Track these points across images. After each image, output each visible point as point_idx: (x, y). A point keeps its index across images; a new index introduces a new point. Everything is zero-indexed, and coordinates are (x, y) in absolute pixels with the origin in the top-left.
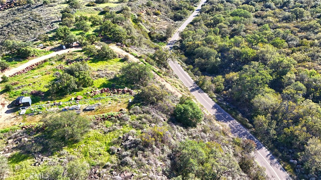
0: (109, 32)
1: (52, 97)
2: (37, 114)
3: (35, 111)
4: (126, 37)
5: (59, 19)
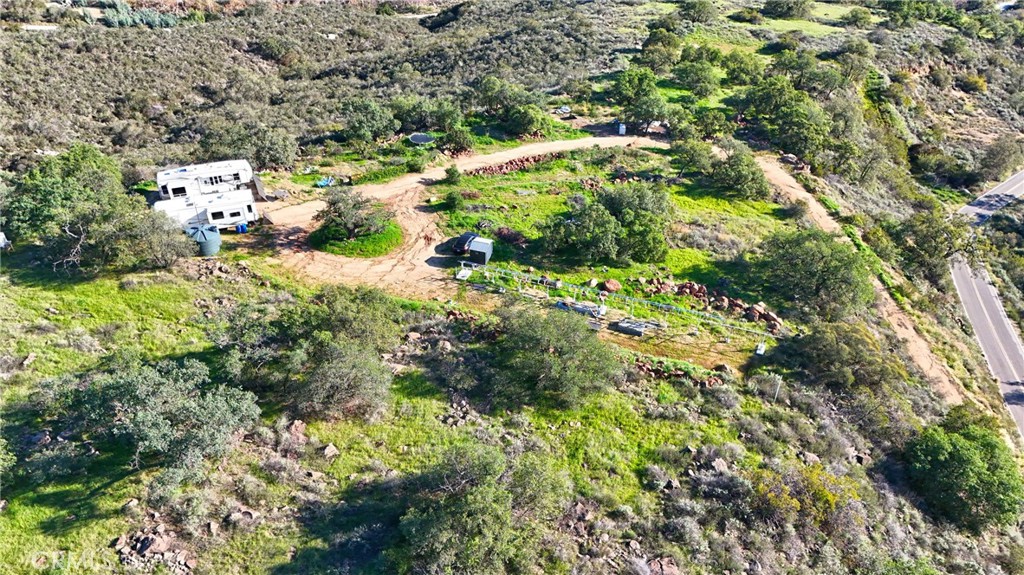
0: (771, 112)
1: (543, 258)
2: (493, 292)
3: (491, 283)
4: (825, 140)
5: (637, 44)
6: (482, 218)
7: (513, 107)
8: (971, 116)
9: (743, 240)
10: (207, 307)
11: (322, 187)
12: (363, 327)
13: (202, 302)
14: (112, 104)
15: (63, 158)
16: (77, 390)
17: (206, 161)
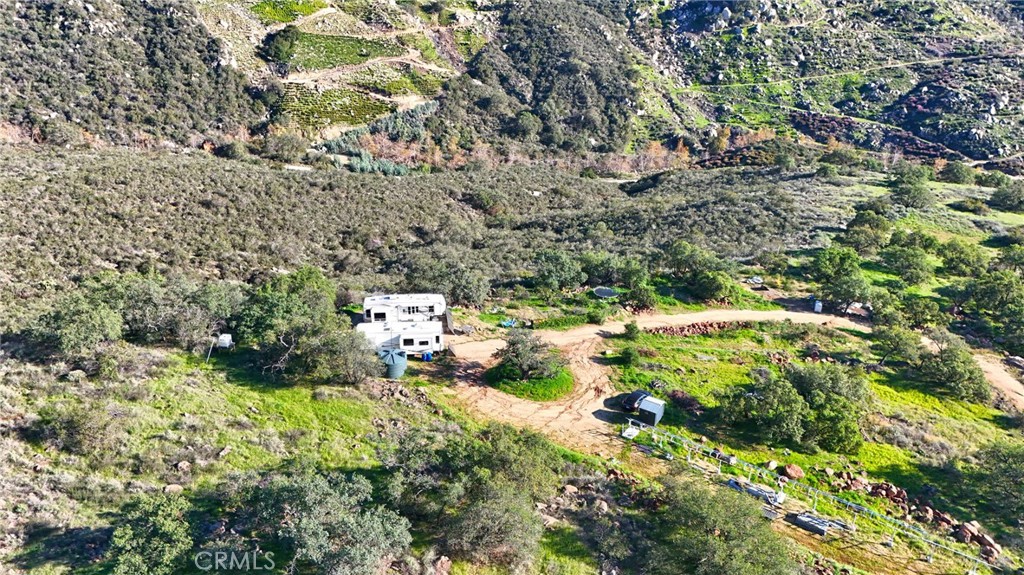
0: (996, 308)
1: (718, 429)
2: (660, 457)
3: (658, 446)
5: (841, 223)
6: (657, 377)
7: (702, 272)
9: (955, 445)
10: (383, 427)
11: (505, 327)
12: (522, 471)
13: (380, 422)
14: (341, 236)
15: (292, 277)
16: (257, 487)
17: (408, 292)
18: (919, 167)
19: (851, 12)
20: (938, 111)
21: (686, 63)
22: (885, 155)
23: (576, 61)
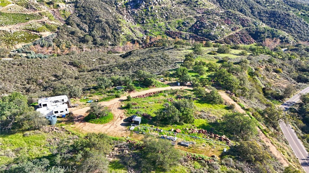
0: (222, 79)
1: (157, 122)
2: (141, 134)
3: (141, 131)
4: (238, 87)
5: (182, 61)
6: (138, 111)
7: (147, 78)
8: (279, 79)
9: (217, 116)
10: (51, 141)
11: (89, 103)
12: (100, 146)
13: (49, 140)
14: (27, 80)
15: (10, 96)
16: (6, 170)
17: (54, 96)
18: (199, 44)
19: (177, 2)
20: (202, 28)
21: (134, 18)
22: (191, 41)
23: (101, 19)
